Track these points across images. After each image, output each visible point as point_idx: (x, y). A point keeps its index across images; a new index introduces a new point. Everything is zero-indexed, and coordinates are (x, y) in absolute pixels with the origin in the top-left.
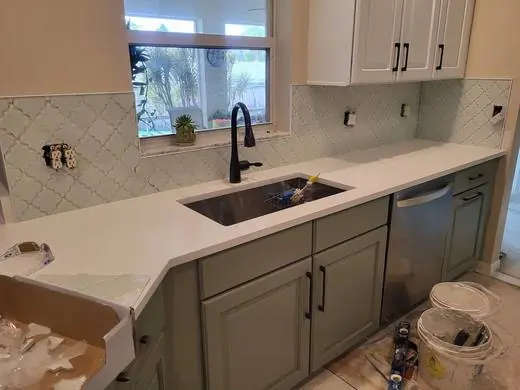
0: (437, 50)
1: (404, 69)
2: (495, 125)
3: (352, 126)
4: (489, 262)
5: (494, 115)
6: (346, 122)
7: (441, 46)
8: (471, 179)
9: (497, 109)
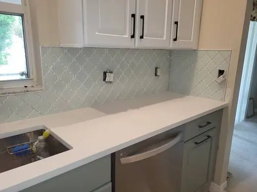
0: (173, 26)
1: (142, 37)
2: (220, 84)
3: (111, 82)
4: (219, 184)
5: (219, 76)
6: (105, 79)
7: (176, 23)
8: (200, 127)
9: (221, 72)
